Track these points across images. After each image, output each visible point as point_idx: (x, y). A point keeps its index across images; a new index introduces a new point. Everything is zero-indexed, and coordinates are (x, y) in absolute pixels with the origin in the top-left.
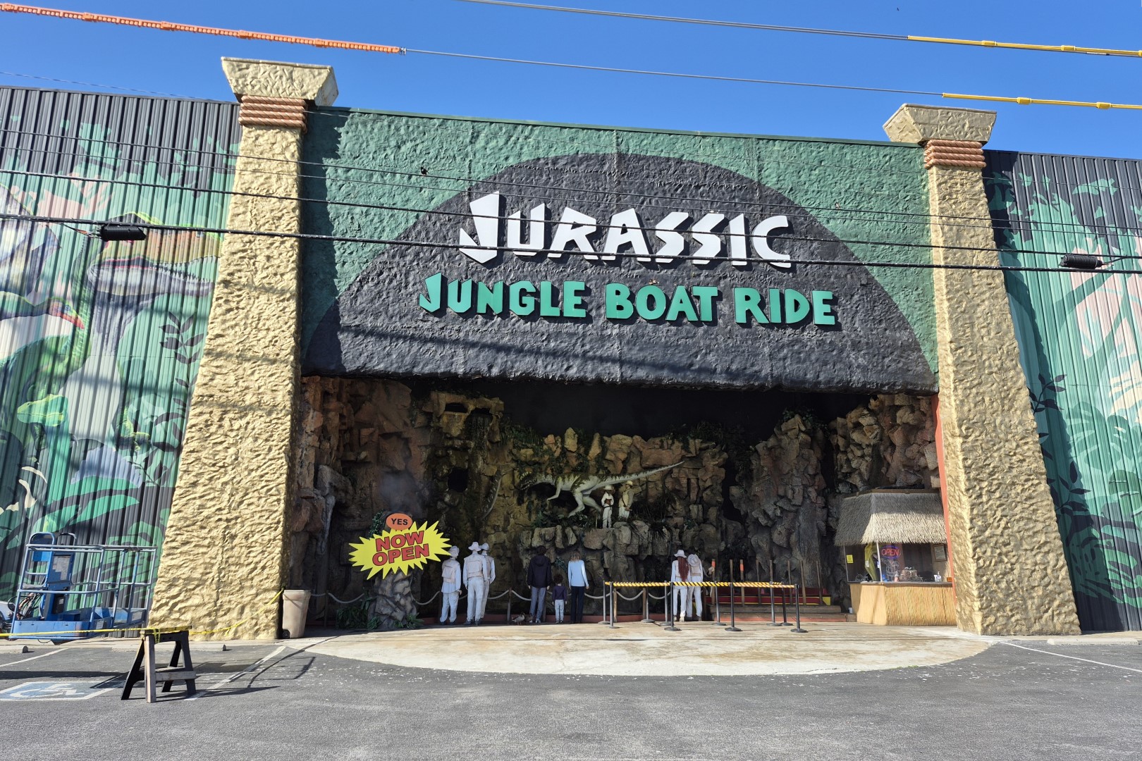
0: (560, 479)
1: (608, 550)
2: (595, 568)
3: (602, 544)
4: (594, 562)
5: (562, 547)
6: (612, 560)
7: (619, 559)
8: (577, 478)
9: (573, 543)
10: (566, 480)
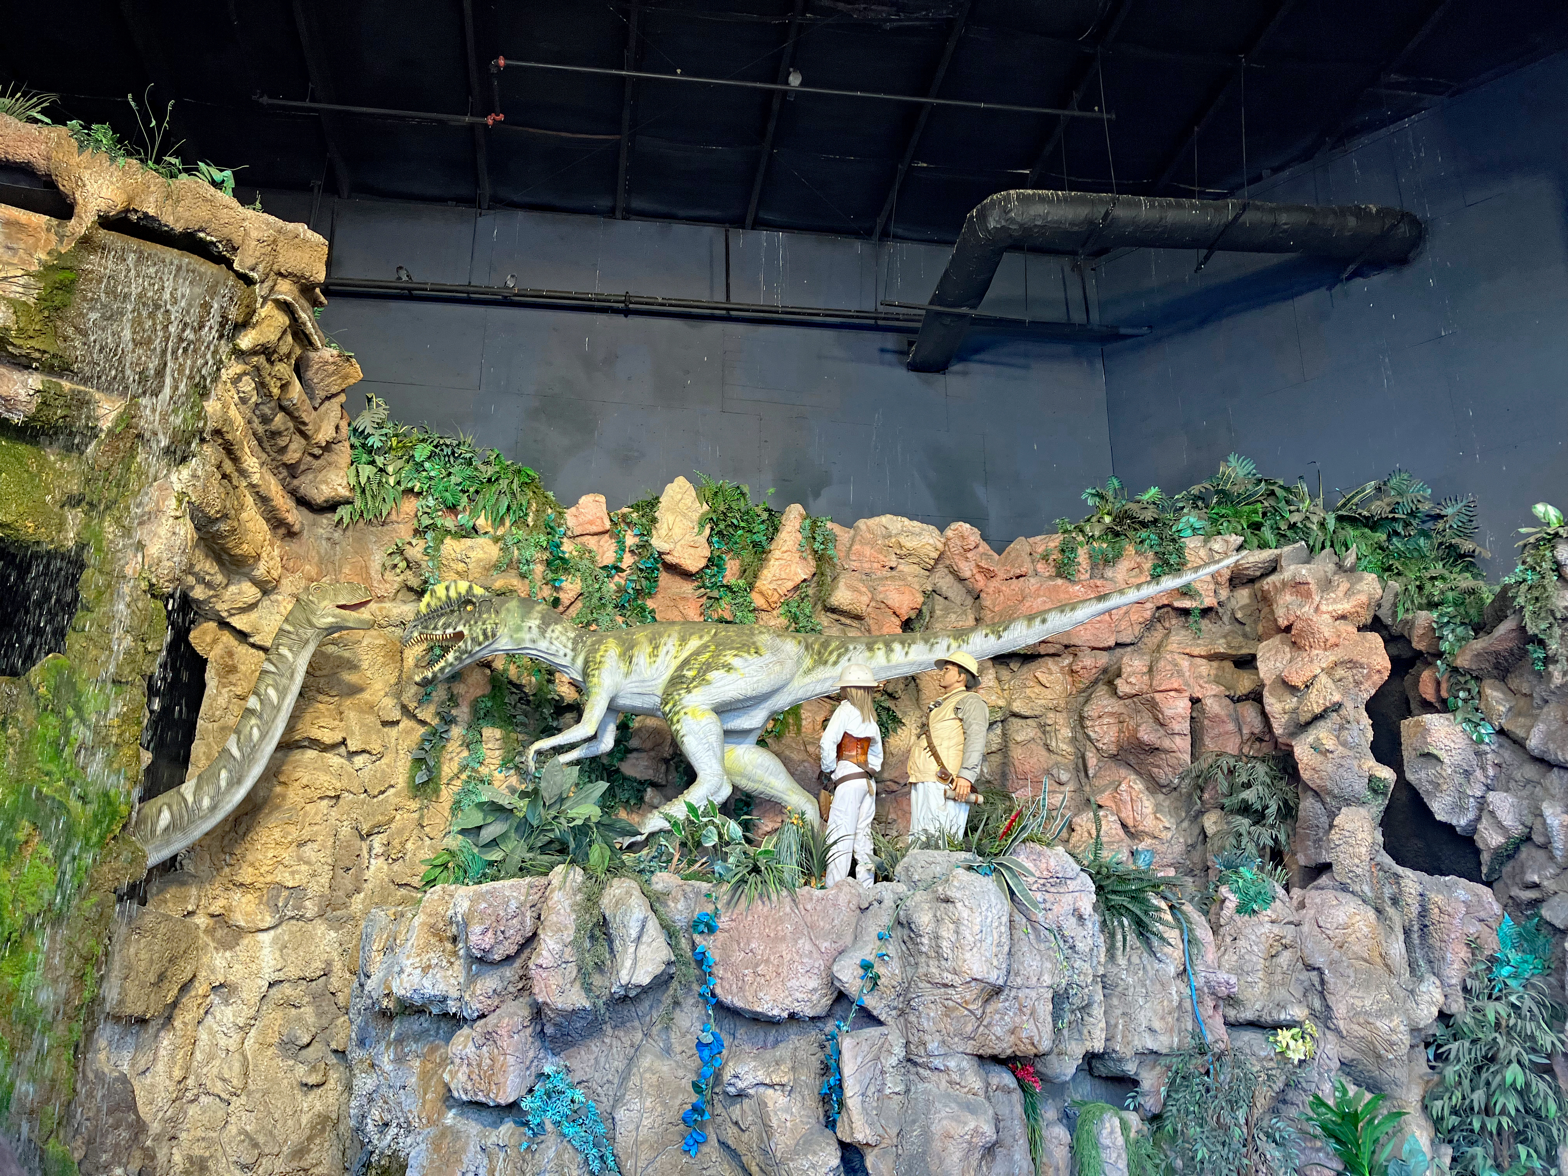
0: (611, 651)
1: (869, 1018)
2: (781, 1143)
3: (832, 981)
4: (776, 1099)
5: (576, 999)
6: (894, 1085)
7: (935, 1085)
8: (694, 643)
9: (644, 978)
10: (642, 655)
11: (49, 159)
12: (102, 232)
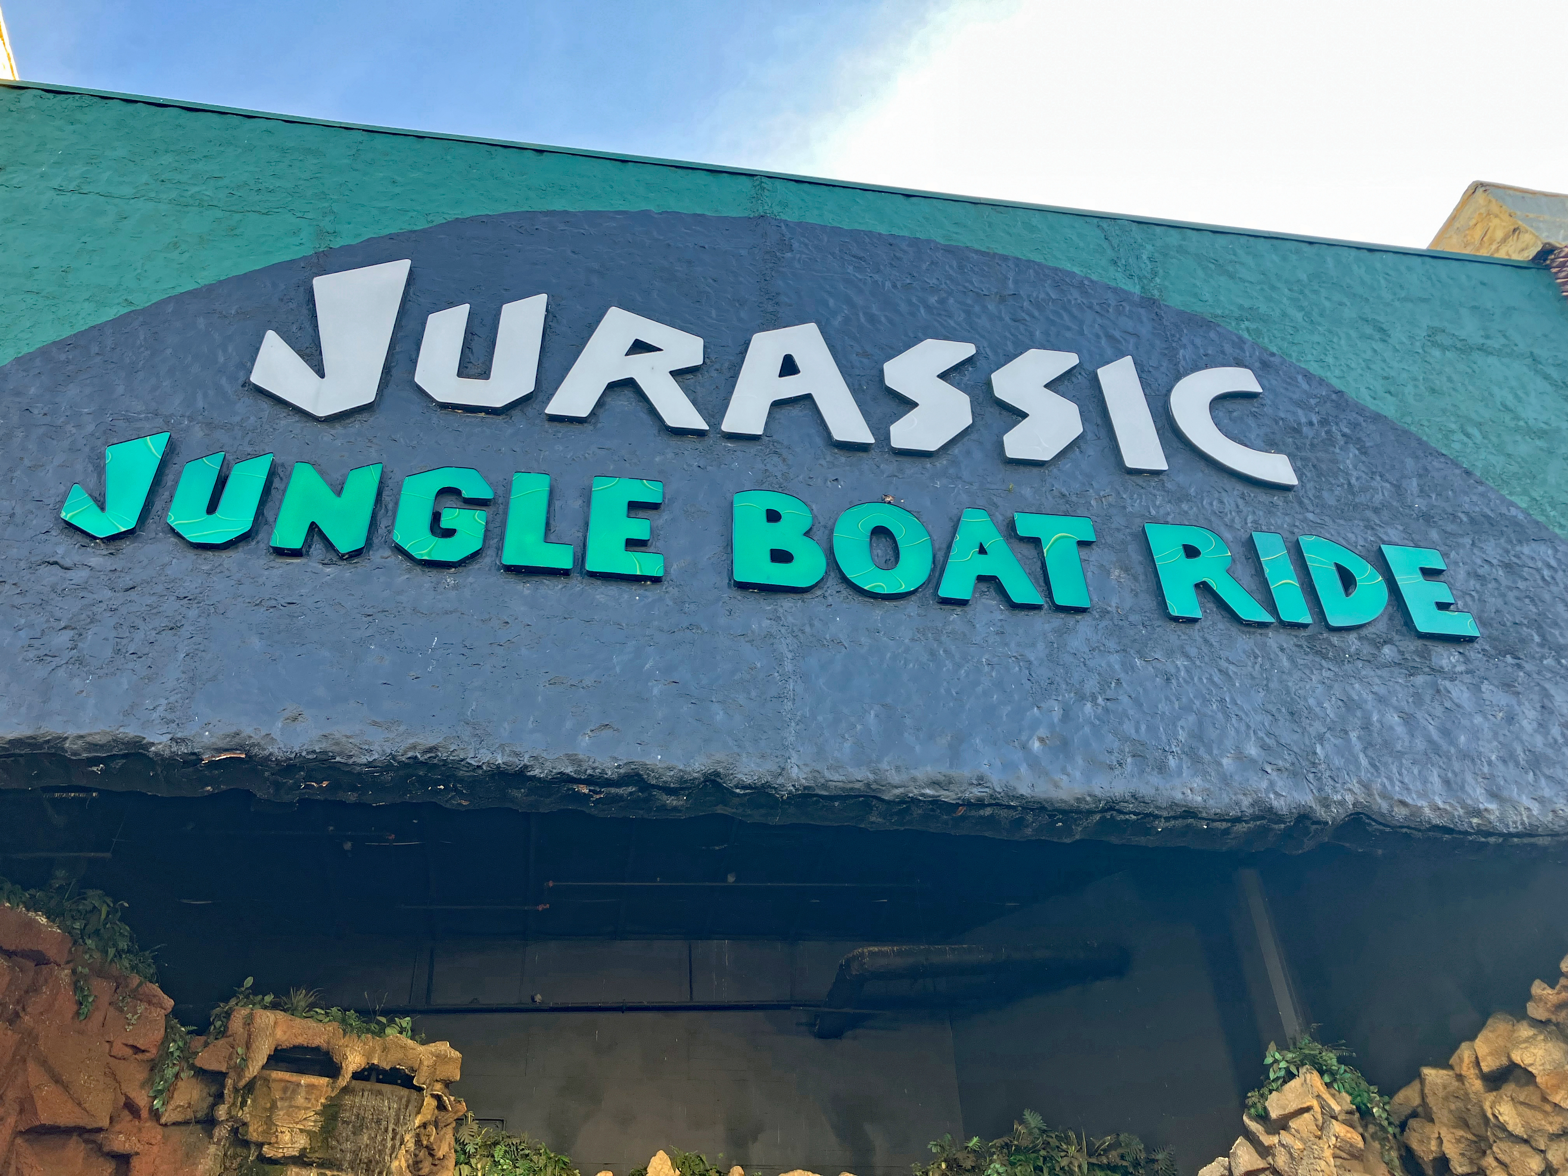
11: (328, 1043)
12: (354, 1082)
